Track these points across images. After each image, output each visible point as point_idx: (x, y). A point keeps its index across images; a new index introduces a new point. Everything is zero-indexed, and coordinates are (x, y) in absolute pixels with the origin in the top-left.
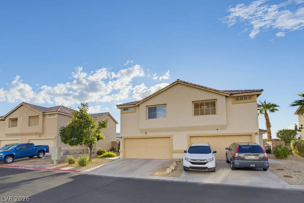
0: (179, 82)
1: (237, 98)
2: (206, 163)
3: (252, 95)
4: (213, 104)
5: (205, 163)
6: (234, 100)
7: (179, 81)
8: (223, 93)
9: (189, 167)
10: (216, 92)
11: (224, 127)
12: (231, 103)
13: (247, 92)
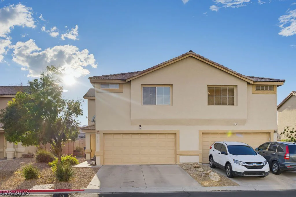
0: (192, 55)
1: (258, 87)
2: (263, 167)
3: (273, 85)
4: (231, 91)
5: (261, 167)
6: (255, 88)
7: (192, 53)
8: (247, 78)
9: (243, 172)
10: (238, 76)
11: (244, 122)
12: (251, 93)
13: (265, 80)
